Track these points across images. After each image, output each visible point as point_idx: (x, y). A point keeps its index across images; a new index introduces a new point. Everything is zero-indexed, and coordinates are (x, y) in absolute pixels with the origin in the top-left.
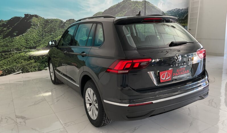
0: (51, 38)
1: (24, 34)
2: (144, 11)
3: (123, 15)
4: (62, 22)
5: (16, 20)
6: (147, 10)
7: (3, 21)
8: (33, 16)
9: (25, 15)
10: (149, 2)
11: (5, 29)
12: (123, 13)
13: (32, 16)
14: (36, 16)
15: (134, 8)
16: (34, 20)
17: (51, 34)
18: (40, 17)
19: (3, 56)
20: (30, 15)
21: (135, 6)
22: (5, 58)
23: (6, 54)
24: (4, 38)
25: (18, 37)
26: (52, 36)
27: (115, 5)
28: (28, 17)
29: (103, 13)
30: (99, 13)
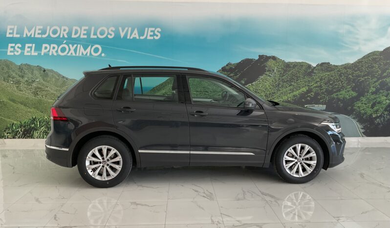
0: (290, 90)
1: (254, 83)
4: (309, 66)
5: (247, 62)
7: (230, 64)
8: (270, 57)
9: (259, 56)
11: (232, 74)
13: (267, 58)
14: (274, 58)
16: (270, 63)
17: (291, 85)
18: (279, 59)
20: (266, 56)
26: (291, 87)
28: (263, 59)
29: (382, 53)
30: (374, 53)
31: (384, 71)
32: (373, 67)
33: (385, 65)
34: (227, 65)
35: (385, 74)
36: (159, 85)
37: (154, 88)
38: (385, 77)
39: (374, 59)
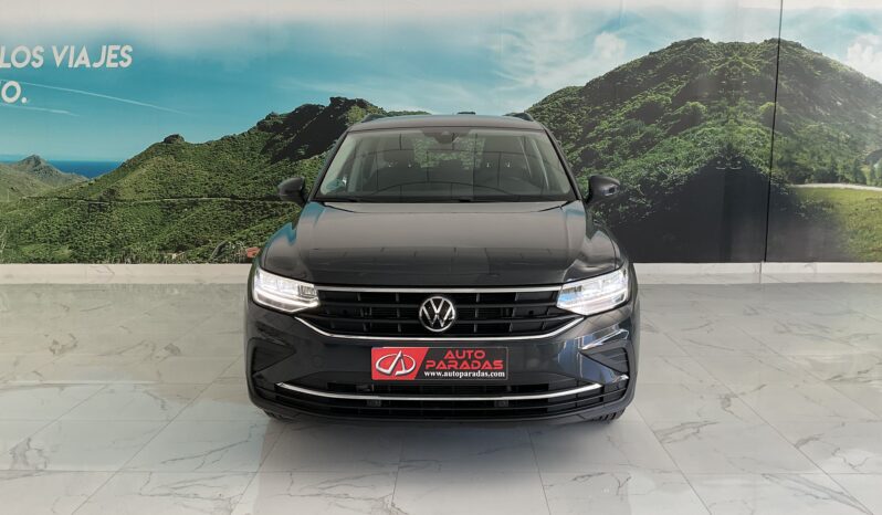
1: (324, 154)
2: (773, 79)
3: (667, 95)
5: (308, 111)
6: (784, 76)
7: (275, 116)
8: (353, 102)
9: (332, 99)
10: (797, 45)
11: (279, 137)
12: (667, 90)
13: (349, 104)
14: (362, 104)
15: (723, 70)
16: (355, 111)
18: (372, 105)
19: (266, 209)
20: (346, 99)
21: (726, 60)
22: (271, 216)
23: (274, 206)
24: (275, 160)
25: (307, 162)
27: (635, 61)
28: (341, 106)
29: (582, 91)
30: (565, 92)
31: (590, 127)
32: (566, 119)
33: (592, 115)
34: (268, 118)
35: (591, 134)
36: (134, 159)
37: (123, 165)
38: (592, 140)
39: (567, 104)
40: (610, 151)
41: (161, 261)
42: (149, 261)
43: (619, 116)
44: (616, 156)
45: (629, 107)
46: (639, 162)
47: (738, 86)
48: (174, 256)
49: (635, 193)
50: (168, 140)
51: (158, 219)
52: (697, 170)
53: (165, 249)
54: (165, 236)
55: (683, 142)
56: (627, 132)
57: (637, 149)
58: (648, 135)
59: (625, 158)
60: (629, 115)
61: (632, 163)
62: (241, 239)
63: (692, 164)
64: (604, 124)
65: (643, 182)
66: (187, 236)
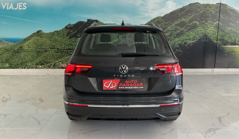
2: (218, 15)
3: (188, 19)
5: (80, 23)
6: (222, 14)
7: (70, 25)
8: (94, 21)
9: (88, 20)
10: (226, 5)
11: (71, 31)
12: (188, 18)
13: (92, 21)
14: (97, 21)
15: (204, 12)
18: (100, 22)
19: (68, 52)
20: (92, 20)
21: (205, 9)
22: (70, 55)
23: (70, 52)
24: (70, 38)
27: (178, 9)
28: (90, 21)
29: (163, 18)
30: (158, 18)
31: (164, 29)
33: (165, 25)
34: (68, 25)
35: (165, 31)
36: (28, 37)
37: (24, 39)
38: (165, 33)
39: (158, 22)
40: (170, 35)
41: (36, 68)
42: (33, 68)
43: (173, 25)
44: (172, 37)
45: (176, 23)
46: (179, 39)
47: (208, 17)
48: (40, 66)
49: (178, 48)
50: (38, 32)
51: (35, 56)
52: (196, 41)
53: (37, 64)
54: (37, 61)
55: (192, 33)
56: (175, 30)
57: (178, 35)
58: (182, 31)
59: (175, 38)
60: (176, 25)
61: (177, 39)
62: (60, 61)
63: (194, 40)
64: (169, 28)
65: (180, 45)
66: (44, 61)
